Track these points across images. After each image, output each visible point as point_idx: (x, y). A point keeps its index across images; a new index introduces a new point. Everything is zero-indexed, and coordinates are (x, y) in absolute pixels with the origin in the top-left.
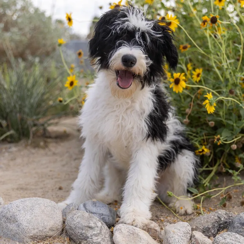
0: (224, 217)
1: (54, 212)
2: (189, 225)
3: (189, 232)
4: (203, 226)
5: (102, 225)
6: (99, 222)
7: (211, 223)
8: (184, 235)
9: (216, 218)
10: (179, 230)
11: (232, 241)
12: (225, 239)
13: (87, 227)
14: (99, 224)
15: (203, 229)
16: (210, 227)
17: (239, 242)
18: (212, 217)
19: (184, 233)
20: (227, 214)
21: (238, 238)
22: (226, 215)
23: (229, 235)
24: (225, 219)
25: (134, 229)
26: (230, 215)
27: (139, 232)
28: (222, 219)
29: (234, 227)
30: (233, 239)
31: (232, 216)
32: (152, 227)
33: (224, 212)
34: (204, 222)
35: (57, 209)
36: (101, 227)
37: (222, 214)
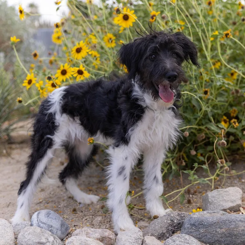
0: (177, 219)
1: (5, 230)
2: (140, 231)
3: (140, 237)
4: (157, 232)
5: (54, 239)
6: (51, 236)
7: (165, 228)
8: (135, 241)
9: (169, 222)
10: (131, 236)
11: (181, 243)
12: (174, 241)
13: (39, 243)
14: (51, 239)
15: (158, 235)
16: (165, 231)
17: (188, 243)
18: (165, 222)
19: (135, 239)
20: (179, 214)
21: (187, 239)
22: (178, 216)
23: (178, 237)
24: (178, 221)
25: (87, 241)
26: (183, 215)
27: (91, 242)
28: (175, 221)
29: (185, 229)
30: (183, 241)
31: (184, 216)
32: (106, 236)
33: (177, 214)
34: (158, 228)
35: (7, 228)
36: (53, 241)
37: (175, 216)
